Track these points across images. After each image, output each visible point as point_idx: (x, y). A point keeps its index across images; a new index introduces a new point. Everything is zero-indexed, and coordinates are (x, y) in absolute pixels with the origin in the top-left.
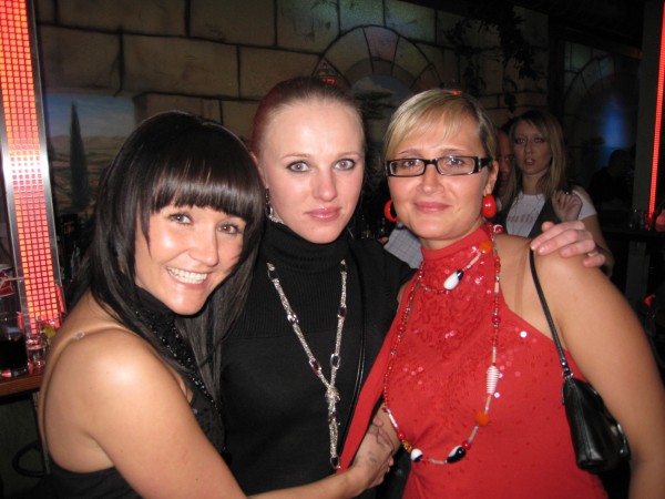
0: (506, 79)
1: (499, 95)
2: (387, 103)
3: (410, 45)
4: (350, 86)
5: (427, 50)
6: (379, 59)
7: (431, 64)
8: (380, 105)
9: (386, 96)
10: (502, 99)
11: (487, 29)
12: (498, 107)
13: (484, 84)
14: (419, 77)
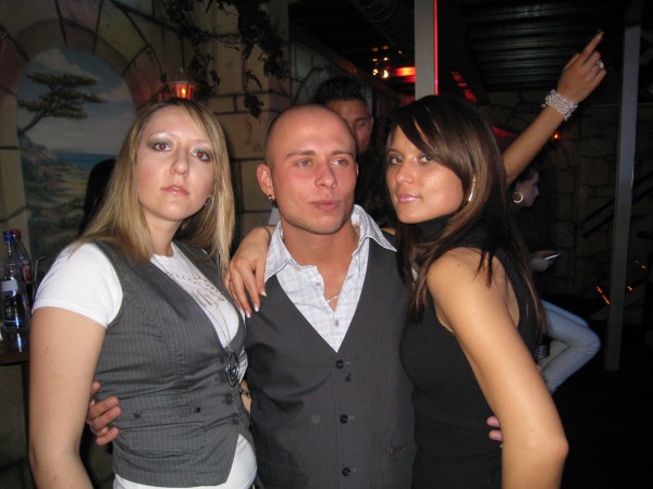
0: (248, 75)
1: (235, 96)
2: (89, 95)
3: (120, 13)
4: (27, 59)
5: (144, 26)
6: (74, 24)
7: (148, 45)
8: (78, 96)
9: (88, 83)
10: (241, 101)
11: (221, 7)
12: (236, 112)
13: (216, 79)
14: (133, 61)
